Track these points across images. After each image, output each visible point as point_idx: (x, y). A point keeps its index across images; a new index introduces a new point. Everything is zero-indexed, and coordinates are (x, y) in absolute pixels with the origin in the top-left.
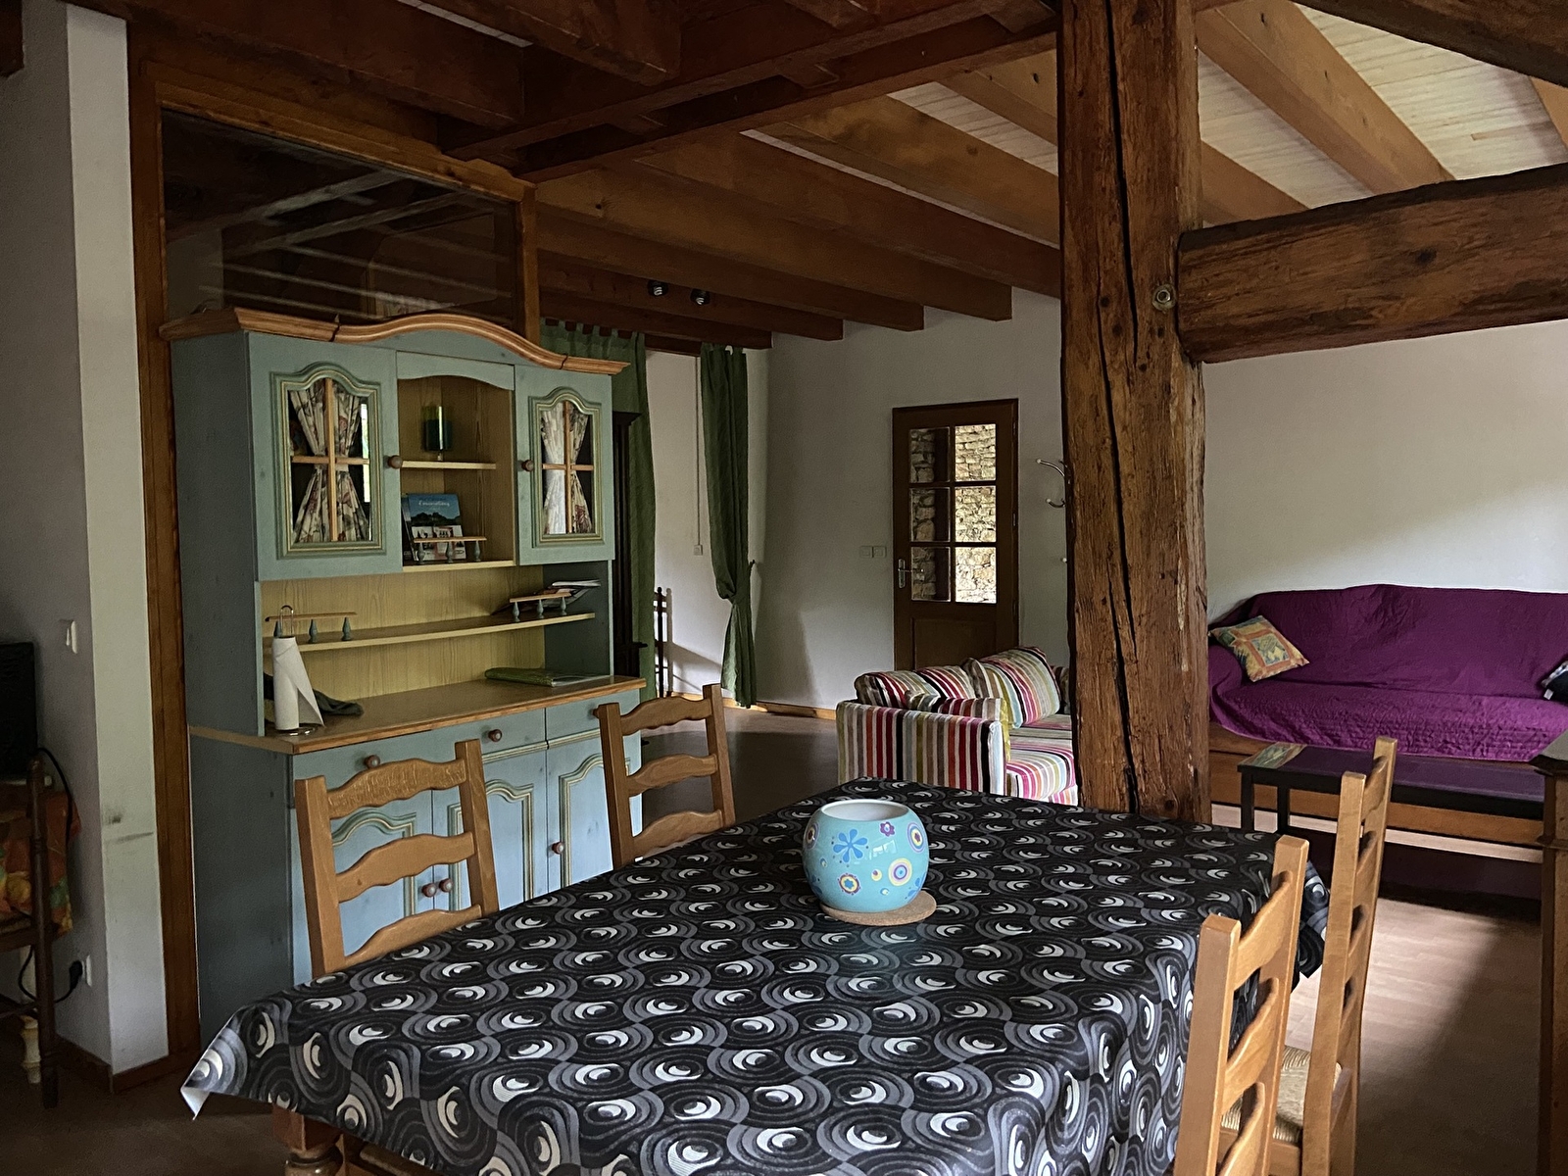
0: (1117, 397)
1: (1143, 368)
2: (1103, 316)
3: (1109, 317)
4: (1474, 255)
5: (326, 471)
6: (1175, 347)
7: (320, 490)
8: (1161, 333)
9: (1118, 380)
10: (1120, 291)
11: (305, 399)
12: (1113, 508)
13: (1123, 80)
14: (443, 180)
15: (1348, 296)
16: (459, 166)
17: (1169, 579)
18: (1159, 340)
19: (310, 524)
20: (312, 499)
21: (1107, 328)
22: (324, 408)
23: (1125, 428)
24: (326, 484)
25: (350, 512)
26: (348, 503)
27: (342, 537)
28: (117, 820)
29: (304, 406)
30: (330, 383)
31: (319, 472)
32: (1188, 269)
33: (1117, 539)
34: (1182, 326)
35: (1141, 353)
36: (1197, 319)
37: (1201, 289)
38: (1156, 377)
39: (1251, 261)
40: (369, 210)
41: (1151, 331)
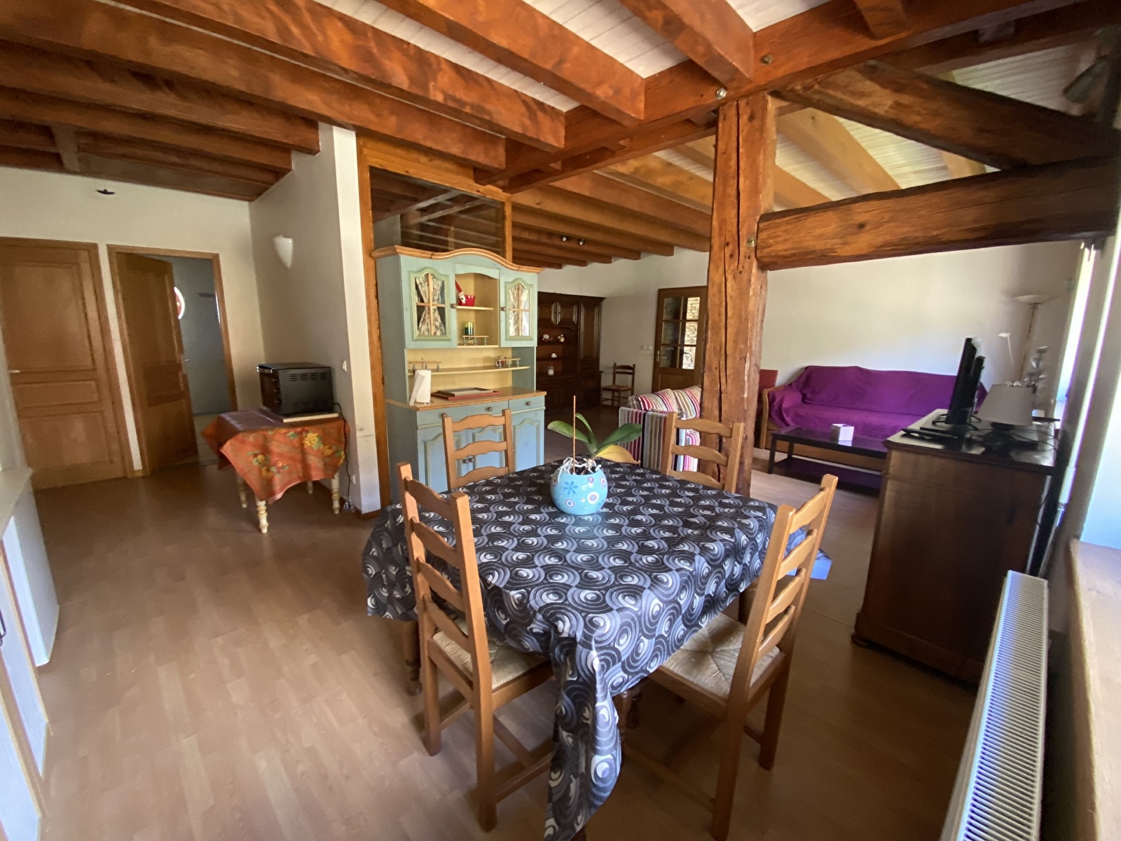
0: (729, 285)
1: (741, 272)
2: (726, 250)
3: (728, 251)
4: (882, 225)
5: (429, 309)
6: (755, 264)
7: (427, 316)
8: (749, 257)
9: (730, 277)
10: (734, 239)
11: (421, 281)
12: (723, 330)
13: (742, 147)
14: (475, 194)
15: (827, 243)
16: (481, 188)
17: (743, 360)
18: (748, 260)
19: (424, 328)
20: (424, 319)
21: (727, 255)
22: (428, 285)
23: (731, 298)
24: (429, 313)
25: (438, 324)
26: (437, 320)
27: (435, 333)
28: (361, 430)
29: (421, 284)
30: (430, 275)
31: (427, 309)
32: (763, 230)
33: (724, 344)
34: (759, 255)
35: (740, 266)
36: (766, 251)
37: (767, 239)
38: (745, 276)
39: (789, 227)
40: (450, 207)
41: (745, 257)
